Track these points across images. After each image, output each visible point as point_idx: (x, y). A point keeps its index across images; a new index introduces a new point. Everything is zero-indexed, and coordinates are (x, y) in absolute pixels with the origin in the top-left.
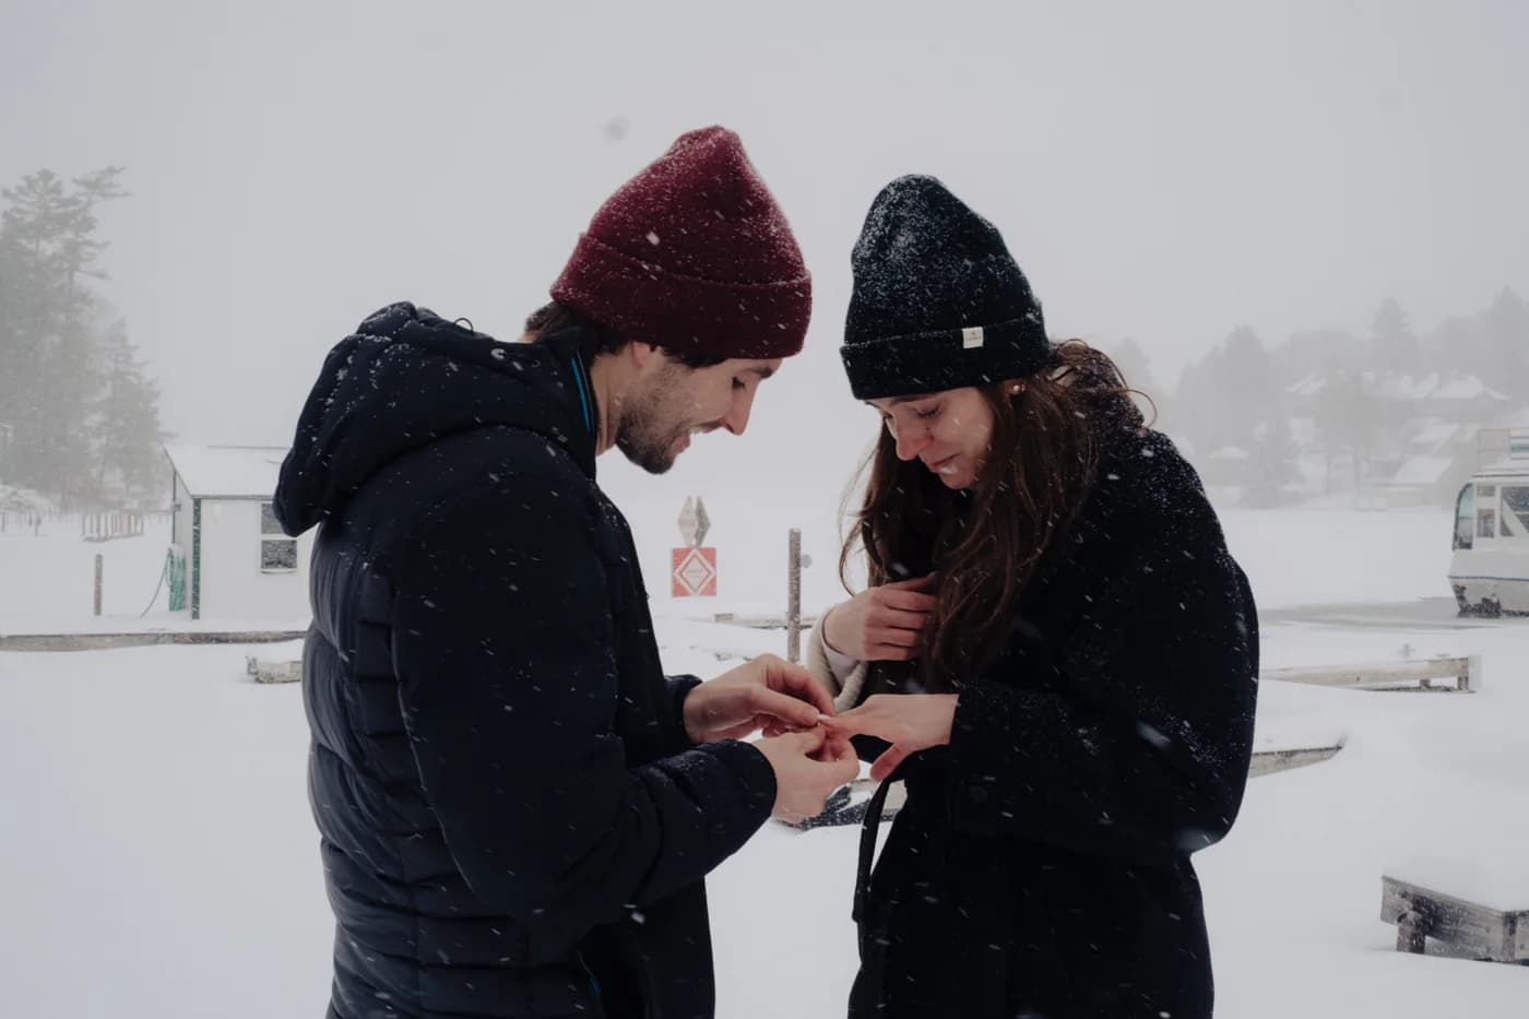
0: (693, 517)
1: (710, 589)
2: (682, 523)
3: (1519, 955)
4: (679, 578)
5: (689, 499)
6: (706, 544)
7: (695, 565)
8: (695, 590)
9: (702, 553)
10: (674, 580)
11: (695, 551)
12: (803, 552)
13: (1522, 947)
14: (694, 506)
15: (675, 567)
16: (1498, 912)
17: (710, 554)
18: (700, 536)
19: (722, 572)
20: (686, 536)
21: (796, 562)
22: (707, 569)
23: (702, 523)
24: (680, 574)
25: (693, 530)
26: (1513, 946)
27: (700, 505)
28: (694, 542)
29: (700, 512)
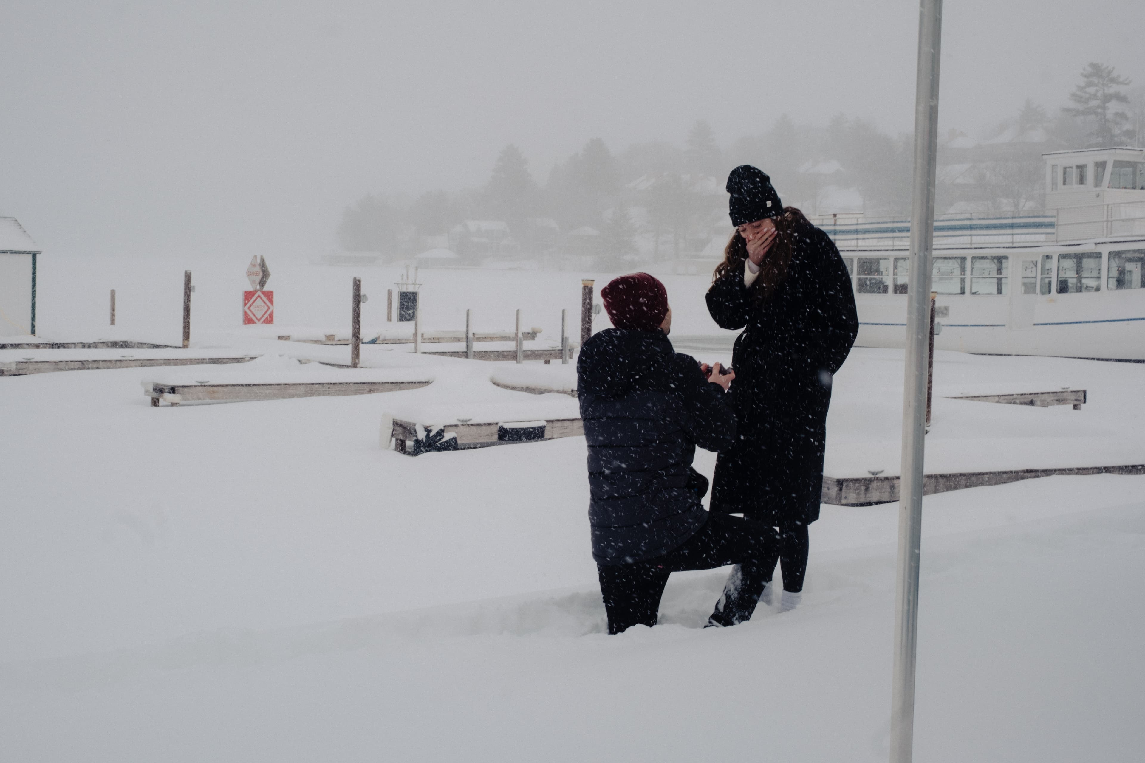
0: (258, 269)
1: (269, 320)
2: (249, 274)
3: (844, 502)
4: (248, 311)
5: (256, 257)
6: (266, 288)
7: (259, 302)
8: (259, 320)
9: (265, 296)
10: (245, 313)
11: (259, 293)
12: (363, 292)
13: (846, 498)
14: (259, 261)
15: (245, 305)
16: (834, 479)
17: (269, 295)
18: (262, 283)
19: (278, 308)
20: (253, 282)
21: (358, 299)
22: (267, 306)
23: (265, 274)
24: (249, 308)
25: (258, 278)
26: (841, 497)
27: (263, 260)
28: (258, 287)
29: (263, 265)
